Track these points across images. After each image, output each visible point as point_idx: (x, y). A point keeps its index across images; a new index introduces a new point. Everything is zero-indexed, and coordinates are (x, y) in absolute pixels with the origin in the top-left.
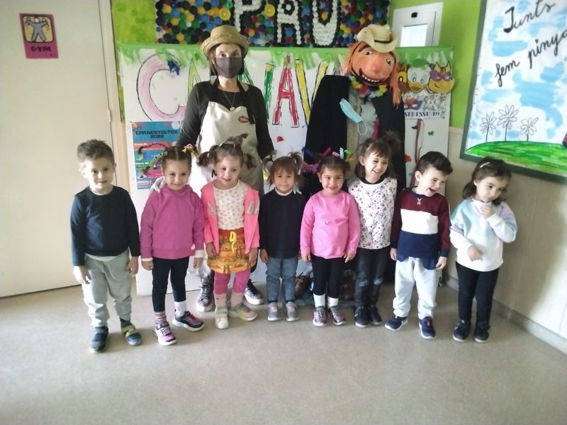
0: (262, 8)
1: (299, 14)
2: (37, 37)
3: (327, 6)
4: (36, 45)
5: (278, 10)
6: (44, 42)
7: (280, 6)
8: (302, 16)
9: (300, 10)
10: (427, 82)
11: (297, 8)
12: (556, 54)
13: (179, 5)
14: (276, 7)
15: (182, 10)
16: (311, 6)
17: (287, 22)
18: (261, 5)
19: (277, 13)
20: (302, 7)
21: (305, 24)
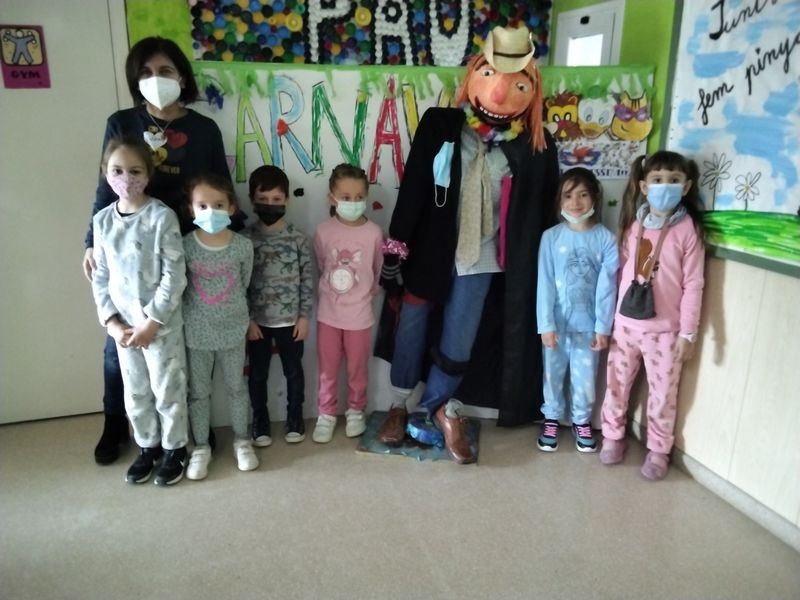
0: (351, 14)
1: (409, 22)
2: (19, 58)
3: (451, 9)
4: (19, 70)
5: (377, 16)
6: (30, 65)
7: (379, 10)
8: (414, 25)
9: (411, 16)
10: (609, 122)
11: (405, 13)
12: (786, 71)
13: (225, 10)
14: (373, 12)
15: (229, 18)
16: (427, 10)
17: (390, 33)
18: (349, 8)
19: (374, 20)
20: (414, 11)
21: (419, 36)
